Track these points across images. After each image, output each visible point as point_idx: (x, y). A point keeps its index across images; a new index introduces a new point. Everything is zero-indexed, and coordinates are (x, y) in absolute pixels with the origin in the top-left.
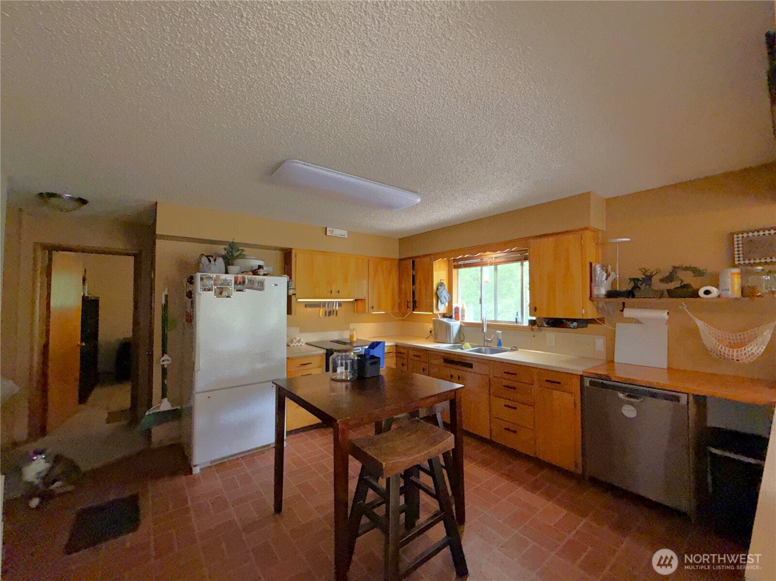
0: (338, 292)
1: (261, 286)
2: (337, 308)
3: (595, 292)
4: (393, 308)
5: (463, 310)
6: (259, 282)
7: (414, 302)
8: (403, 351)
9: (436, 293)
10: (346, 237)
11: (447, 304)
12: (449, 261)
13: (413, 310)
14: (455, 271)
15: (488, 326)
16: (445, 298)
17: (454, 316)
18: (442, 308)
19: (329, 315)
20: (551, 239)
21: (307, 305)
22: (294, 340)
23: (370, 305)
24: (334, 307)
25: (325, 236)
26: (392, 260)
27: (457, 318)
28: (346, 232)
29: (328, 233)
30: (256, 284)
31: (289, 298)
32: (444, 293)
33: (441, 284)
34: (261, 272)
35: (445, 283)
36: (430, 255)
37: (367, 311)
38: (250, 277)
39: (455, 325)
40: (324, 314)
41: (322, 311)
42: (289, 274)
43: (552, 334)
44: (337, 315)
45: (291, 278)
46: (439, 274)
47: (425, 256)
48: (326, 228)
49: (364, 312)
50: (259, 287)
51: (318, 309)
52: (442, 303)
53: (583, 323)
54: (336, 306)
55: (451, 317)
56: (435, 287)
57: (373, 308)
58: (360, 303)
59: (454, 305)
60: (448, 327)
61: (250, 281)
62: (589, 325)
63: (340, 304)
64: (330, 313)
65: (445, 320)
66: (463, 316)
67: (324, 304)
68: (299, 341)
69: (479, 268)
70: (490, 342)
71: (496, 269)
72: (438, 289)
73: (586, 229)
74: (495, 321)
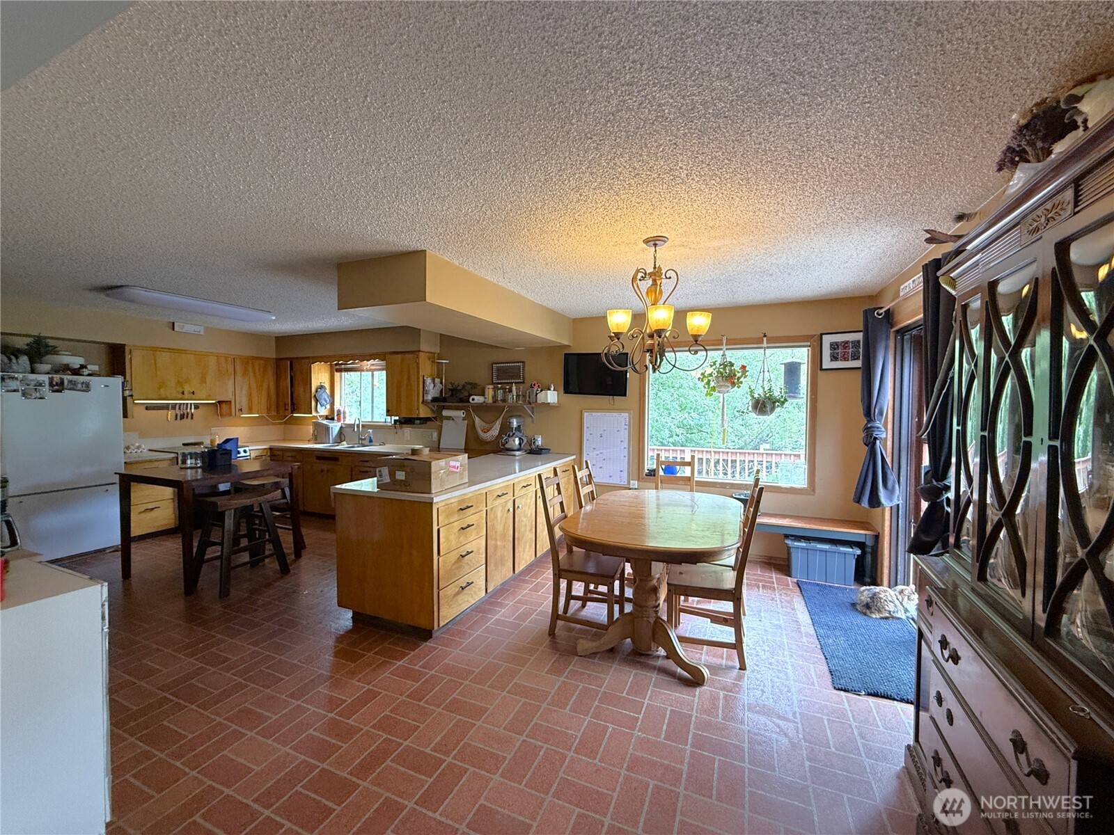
0: (193, 393)
1: (87, 387)
2: (193, 411)
3: (425, 398)
4: (269, 410)
5: (344, 413)
6: (83, 383)
7: (293, 404)
8: (277, 453)
9: (315, 396)
10: (202, 333)
11: (328, 406)
12: (331, 365)
13: (292, 412)
14: (337, 375)
15: (363, 426)
16: (326, 401)
17: (336, 418)
18: (323, 411)
19: (181, 419)
20: (399, 356)
21: (148, 408)
22: (132, 447)
23: (238, 407)
24: (189, 410)
25: (171, 331)
26: (266, 359)
27: (339, 420)
28: (202, 328)
29: (176, 329)
30: (80, 386)
31: (124, 399)
32: (325, 396)
33: (321, 387)
34: (86, 372)
35: (327, 385)
36: (308, 358)
37: (233, 414)
38: (70, 377)
39: (335, 427)
40: (174, 418)
41: (171, 414)
42: (123, 373)
43: (407, 430)
44: (192, 418)
45: (125, 378)
46: (319, 375)
47: (303, 358)
48: (173, 323)
49: (231, 415)
50: (84, 388)
51: (165, 411)
52: (322, 406)
53: (424, 421)
54: (191, 409)
55: (333, 419)
56: (313, 390)
57: (241, 410)
58: (224, 406)
59: (337, 407)
60: (327, 428)
61: (70, 382)
62: (428, 423)
63: (197, 407)
64: (182, 417)
65: (325, 422)
66: (344, 418)
67: (174, 407)
68: (138, 448)
69: (359, 373)
70: (365, 439)
71: (373, 375)
72: (317, 391)
73: (420, 351)
74: (372, 422)
